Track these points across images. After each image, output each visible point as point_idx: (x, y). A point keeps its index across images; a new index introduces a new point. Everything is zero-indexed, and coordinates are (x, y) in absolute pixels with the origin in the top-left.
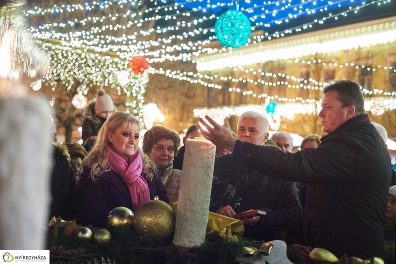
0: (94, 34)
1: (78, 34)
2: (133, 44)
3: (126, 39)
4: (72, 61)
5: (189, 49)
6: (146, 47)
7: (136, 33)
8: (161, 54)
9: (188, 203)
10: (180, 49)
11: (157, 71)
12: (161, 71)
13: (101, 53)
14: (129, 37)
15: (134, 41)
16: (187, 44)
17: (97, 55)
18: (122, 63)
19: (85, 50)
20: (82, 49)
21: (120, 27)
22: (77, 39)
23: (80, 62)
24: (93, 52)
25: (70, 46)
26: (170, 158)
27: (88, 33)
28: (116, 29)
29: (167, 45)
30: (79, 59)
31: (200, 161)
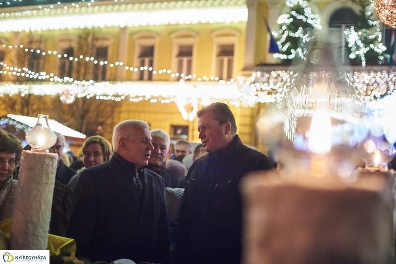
26: (10, 172)
31: (44, 176)
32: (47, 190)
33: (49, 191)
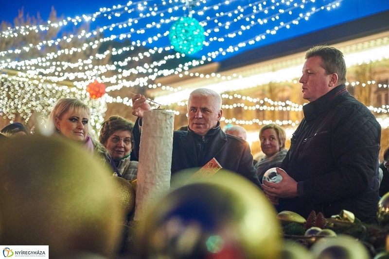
0: (50, 60)
1: (34, 61)
2: (89, 69)
3: (82, 64)
4: (29, 92)
5: (145, 71)
6: (103, 72)
7: (91, 57)
8: (117, 79)
9: (148, 175)
10: (136, 72)
11: (114, 100)
12: (119, 100)
13: (58, 83)
14: (85, 62)
15: (91, 66)
16: (143, 66)
17: (54, 85)
18: (80, 92)
19: (42, 81)
20: (39, 80)
21: (75, 50)
22: (33, 68)
23: (37, 92)
24: (50, 82)
25: (27, 77)
26: (126, 150)
27: (44, 59)
28: (71, 53)
29: (123, 68)
30: (36, 89)
31: (158, 131)
32: (162, 143)
33: (164, 144)
